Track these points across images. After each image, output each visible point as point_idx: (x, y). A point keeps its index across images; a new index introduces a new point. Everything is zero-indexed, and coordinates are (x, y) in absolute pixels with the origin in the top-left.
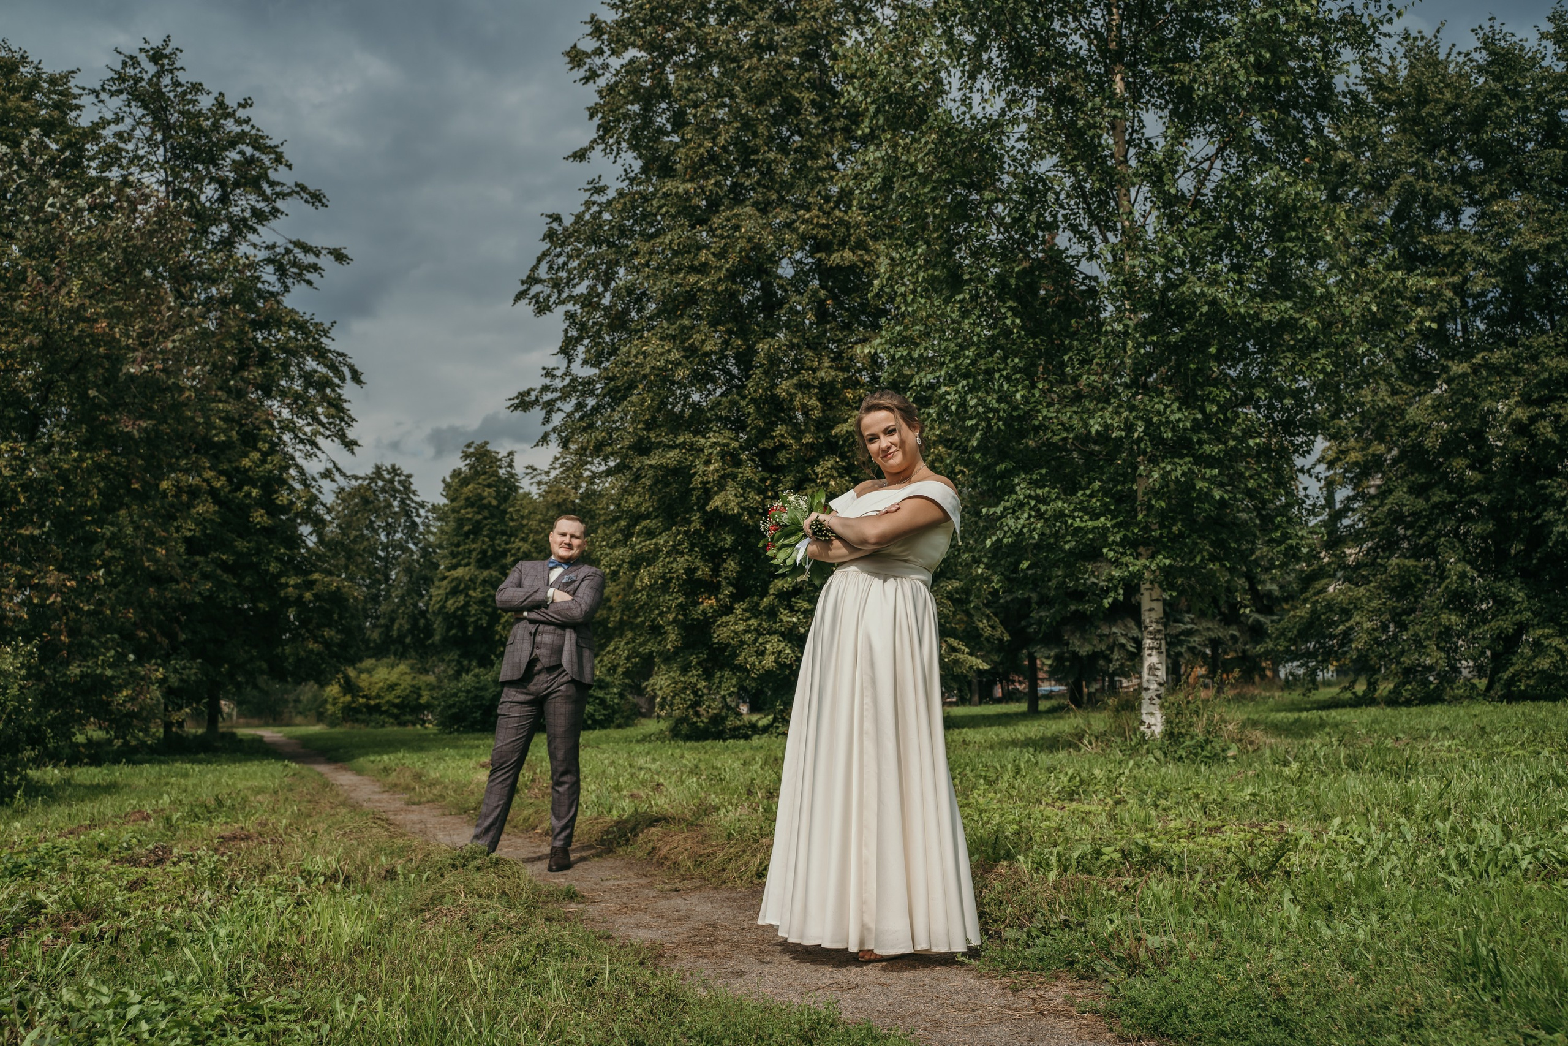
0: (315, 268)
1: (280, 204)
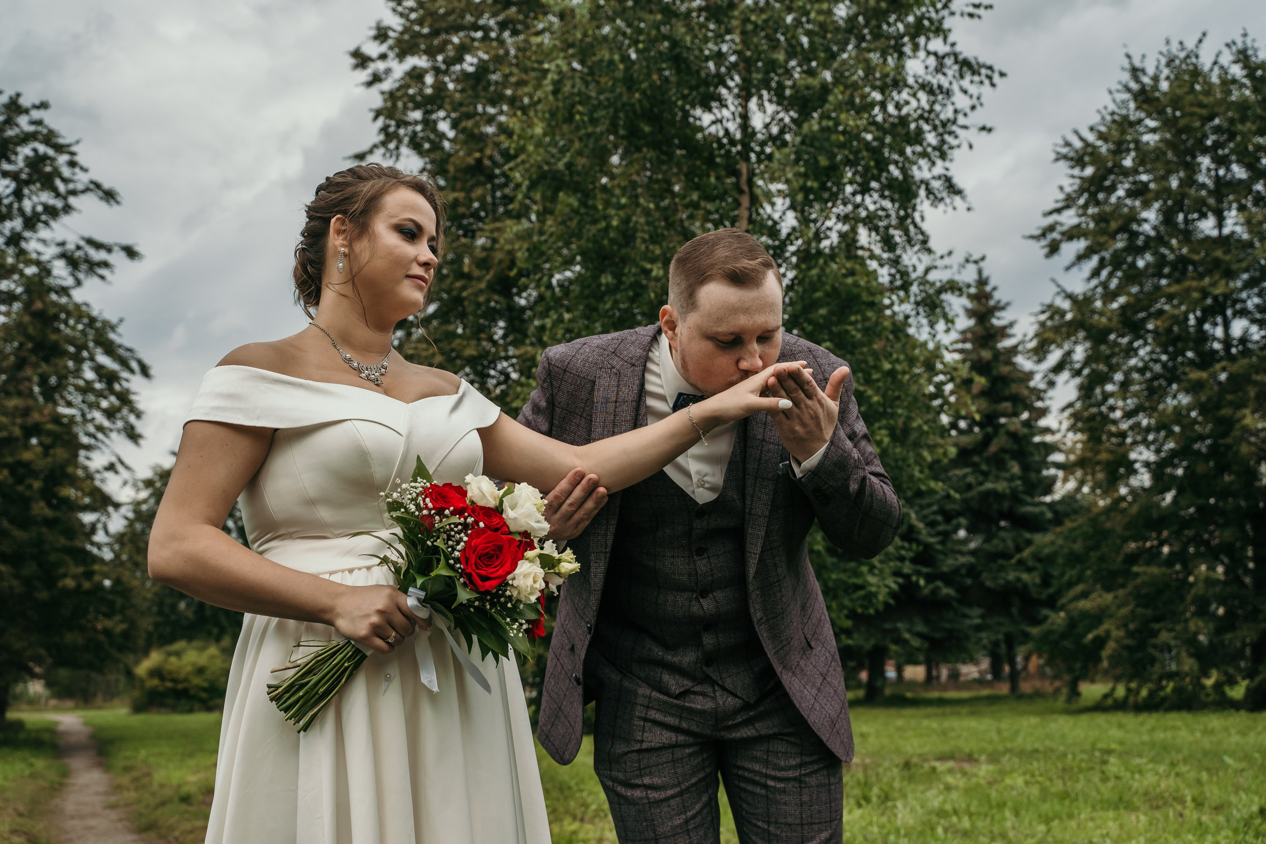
0: (105, 264)
1: (72, 200)
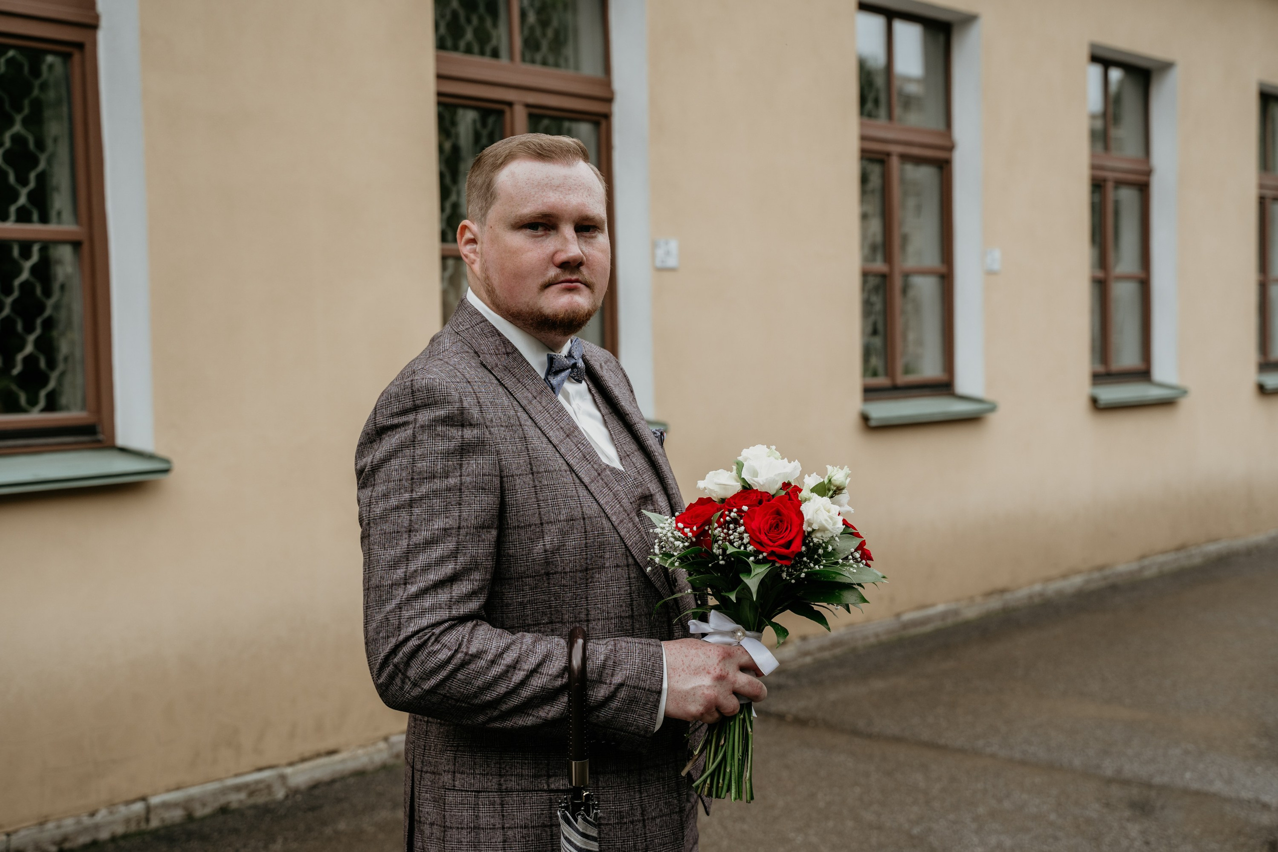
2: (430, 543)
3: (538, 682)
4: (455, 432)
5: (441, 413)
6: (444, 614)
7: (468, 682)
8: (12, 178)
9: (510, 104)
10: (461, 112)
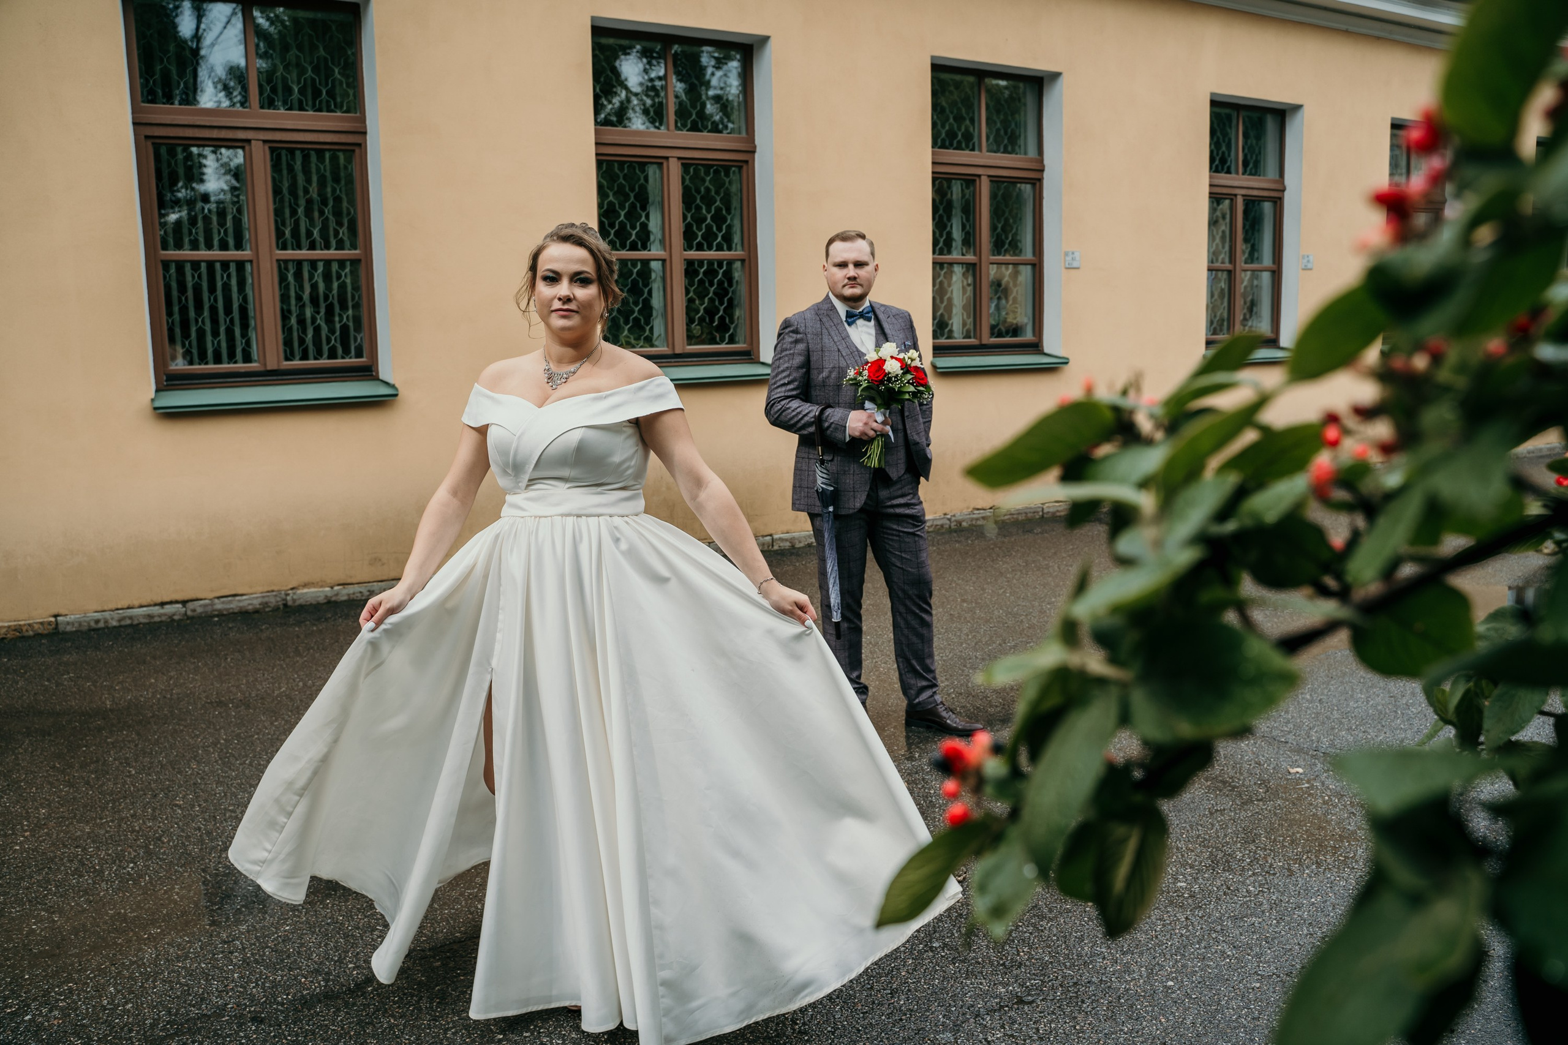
2: (783, 371)
3: (806, 419)
4: (795, 335)
5: (791, 329)
6: (783, 394)
7: (786, 416)
8: (715, 229)
9: (979, 176)
10: (953, 181)
